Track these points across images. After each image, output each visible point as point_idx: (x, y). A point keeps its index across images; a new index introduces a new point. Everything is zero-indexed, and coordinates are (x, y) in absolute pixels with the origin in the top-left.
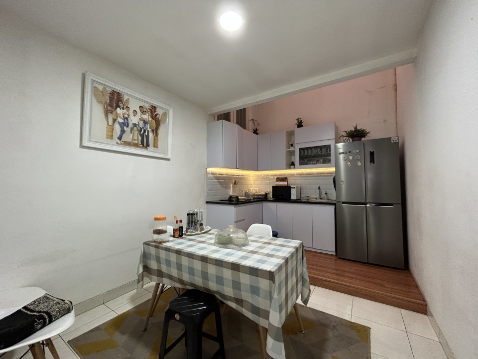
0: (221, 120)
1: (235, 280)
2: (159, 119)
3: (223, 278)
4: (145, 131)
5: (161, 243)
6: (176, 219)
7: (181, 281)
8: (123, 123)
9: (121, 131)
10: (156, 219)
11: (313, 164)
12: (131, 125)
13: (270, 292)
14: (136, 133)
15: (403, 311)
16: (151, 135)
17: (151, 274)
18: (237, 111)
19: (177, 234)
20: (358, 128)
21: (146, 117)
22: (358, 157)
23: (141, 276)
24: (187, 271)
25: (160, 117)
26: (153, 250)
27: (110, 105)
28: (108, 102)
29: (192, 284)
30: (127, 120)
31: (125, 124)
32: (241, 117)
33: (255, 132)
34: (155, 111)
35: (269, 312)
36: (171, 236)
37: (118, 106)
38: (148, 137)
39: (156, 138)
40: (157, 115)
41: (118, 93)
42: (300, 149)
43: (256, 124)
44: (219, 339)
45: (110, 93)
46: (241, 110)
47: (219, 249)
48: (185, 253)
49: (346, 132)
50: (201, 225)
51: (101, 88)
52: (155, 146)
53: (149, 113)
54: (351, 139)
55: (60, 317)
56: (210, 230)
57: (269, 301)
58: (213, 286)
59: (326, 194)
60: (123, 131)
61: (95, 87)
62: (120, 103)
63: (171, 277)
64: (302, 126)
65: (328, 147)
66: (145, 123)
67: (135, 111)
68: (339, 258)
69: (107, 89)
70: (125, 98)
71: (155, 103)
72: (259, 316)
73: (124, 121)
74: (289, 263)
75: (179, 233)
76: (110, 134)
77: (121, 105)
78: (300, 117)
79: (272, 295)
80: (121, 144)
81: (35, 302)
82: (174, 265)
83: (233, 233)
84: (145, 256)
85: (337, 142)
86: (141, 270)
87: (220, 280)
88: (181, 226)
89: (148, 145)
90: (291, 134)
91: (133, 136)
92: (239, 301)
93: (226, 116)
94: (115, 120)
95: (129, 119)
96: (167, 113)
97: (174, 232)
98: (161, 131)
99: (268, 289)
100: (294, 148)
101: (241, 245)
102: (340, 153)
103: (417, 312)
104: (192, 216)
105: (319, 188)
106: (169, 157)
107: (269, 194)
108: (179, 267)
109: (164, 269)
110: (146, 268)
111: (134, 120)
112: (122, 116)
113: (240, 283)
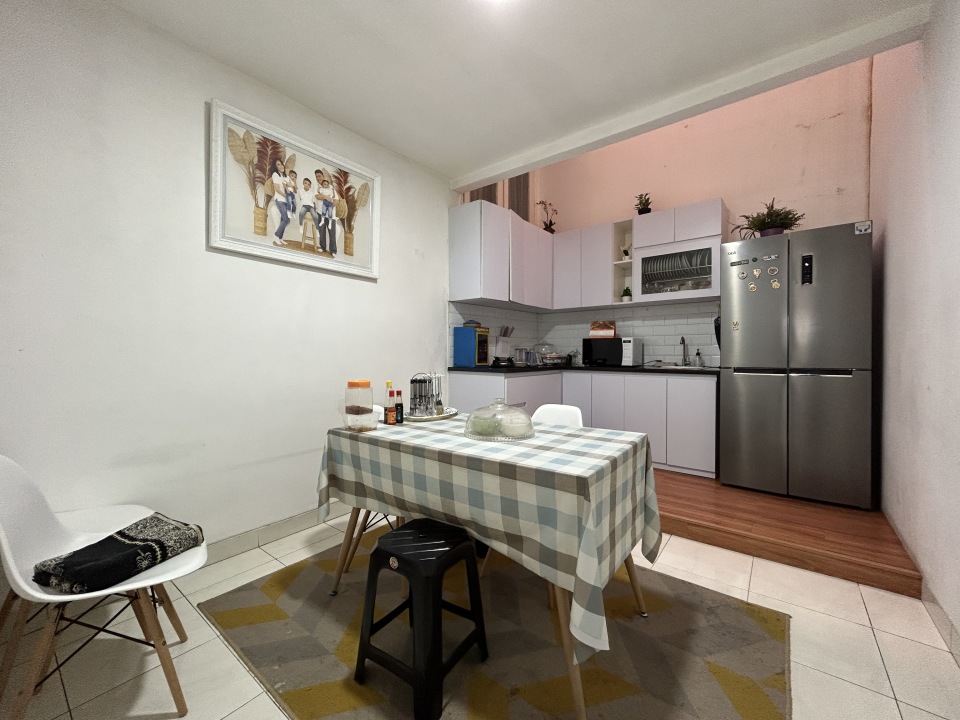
0: (479, 201)
1: (508, 497)
2: (353, 197)
3: (482, 492)
4: (327, 221)
5: (361, 430)
6: (390, 389)
7: (401, 504)
8: (286, 204)
9: (282, 220)
10: (352, 385)
11: (671, 291)
12: (299, 209)
13: (580, 520)
14: (311, 224)
15: (865, 590)
16: (339, 229)
17: (343, 491)
18: (511, 180)
19: (392, 416)
20: (777, 207)
21: (330, 192)
22: (773, 271)
23: (324, 493)
24: (412, 481)
25: (355, 192)
26: (345, 445)
27: (261, 167)
28: (256, 161)
29: (422, 509)
30: (293, 197)
31: (288, 206)
32: (519, 192)
33: (549, 227)
34: (346, 182)
35: (576, 559)
36: (380, 421)
37: (274, 169)
38: (333, 233)
39: (349, 235)
40: (349, 189)
41: (274, 143)
42: (643, 259)
43: (550, 212)
44: (475, 613)
45: (259, 143)
46: (518, 177)
47: (475, 442)
48: (408, 447)
49: (747, 218)
50: (439, 403)
51: (241, 132)
52: (348, 251)
53: (335, 184)
54: (758, 234)
55: (182, 552)
56: (456, 414)
57: (576, 539)
58: (463, 510)
59: (698, 354)
60: (285, 221)
61: (230, 130)
62: (278, 162)
63: (380, 496)
64: (649, 211)
65: (706, 253)
66: (328, 204)
67: (306, 179)
68: (724, 485)
69: (254, 134)
70: (289, 153)
71: (347, 165)
72: (556, 568)
73: (287, 200)
74: (620, 470)
75: (396, 416)
76: (261, 225)
77: (280, 168)
78: (644, 193)
79: (583, 523)
80: (283, 245)
81: (137, 525)
82: (387, 473)
83: (502, 412)
84: (332, 457)
85: (725, 240)
86: (325, 482)
87: (476, 498)
88: (399, 402)
89: (333, 250)
90: (624, 230)
91: (305, 230)
92: (515, 540)
93: (488, 193)
94: (269, 198)
95: (296, 195)
96: (370, 184)
97: (386, 414)
98: (357, 223)
99: (576, 514)
100: (631, 258)
101: (520, 438)
102: (733, 264)
103: (898, 592)
104: (420, 386)
105: (683, 340)
106: (375, 274)
107: (575, 356)
108: (397, 474)
109: (368, 480)
110: (335, 481)
111: (306, 198)
112: (282, 190)
113: (516, 502)
